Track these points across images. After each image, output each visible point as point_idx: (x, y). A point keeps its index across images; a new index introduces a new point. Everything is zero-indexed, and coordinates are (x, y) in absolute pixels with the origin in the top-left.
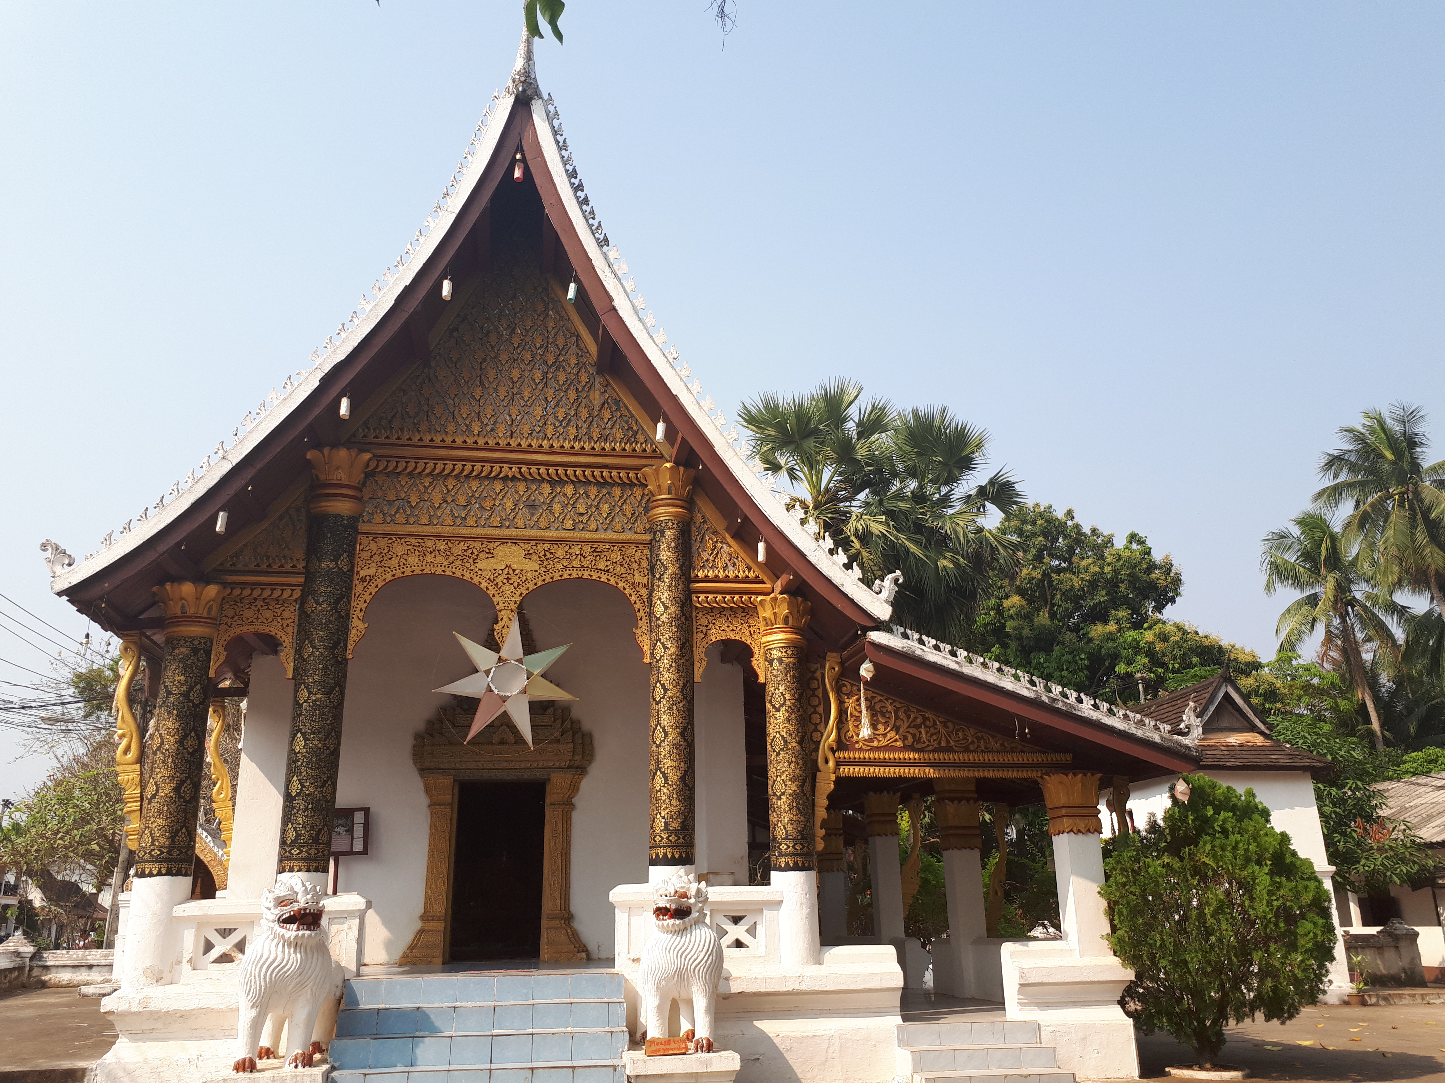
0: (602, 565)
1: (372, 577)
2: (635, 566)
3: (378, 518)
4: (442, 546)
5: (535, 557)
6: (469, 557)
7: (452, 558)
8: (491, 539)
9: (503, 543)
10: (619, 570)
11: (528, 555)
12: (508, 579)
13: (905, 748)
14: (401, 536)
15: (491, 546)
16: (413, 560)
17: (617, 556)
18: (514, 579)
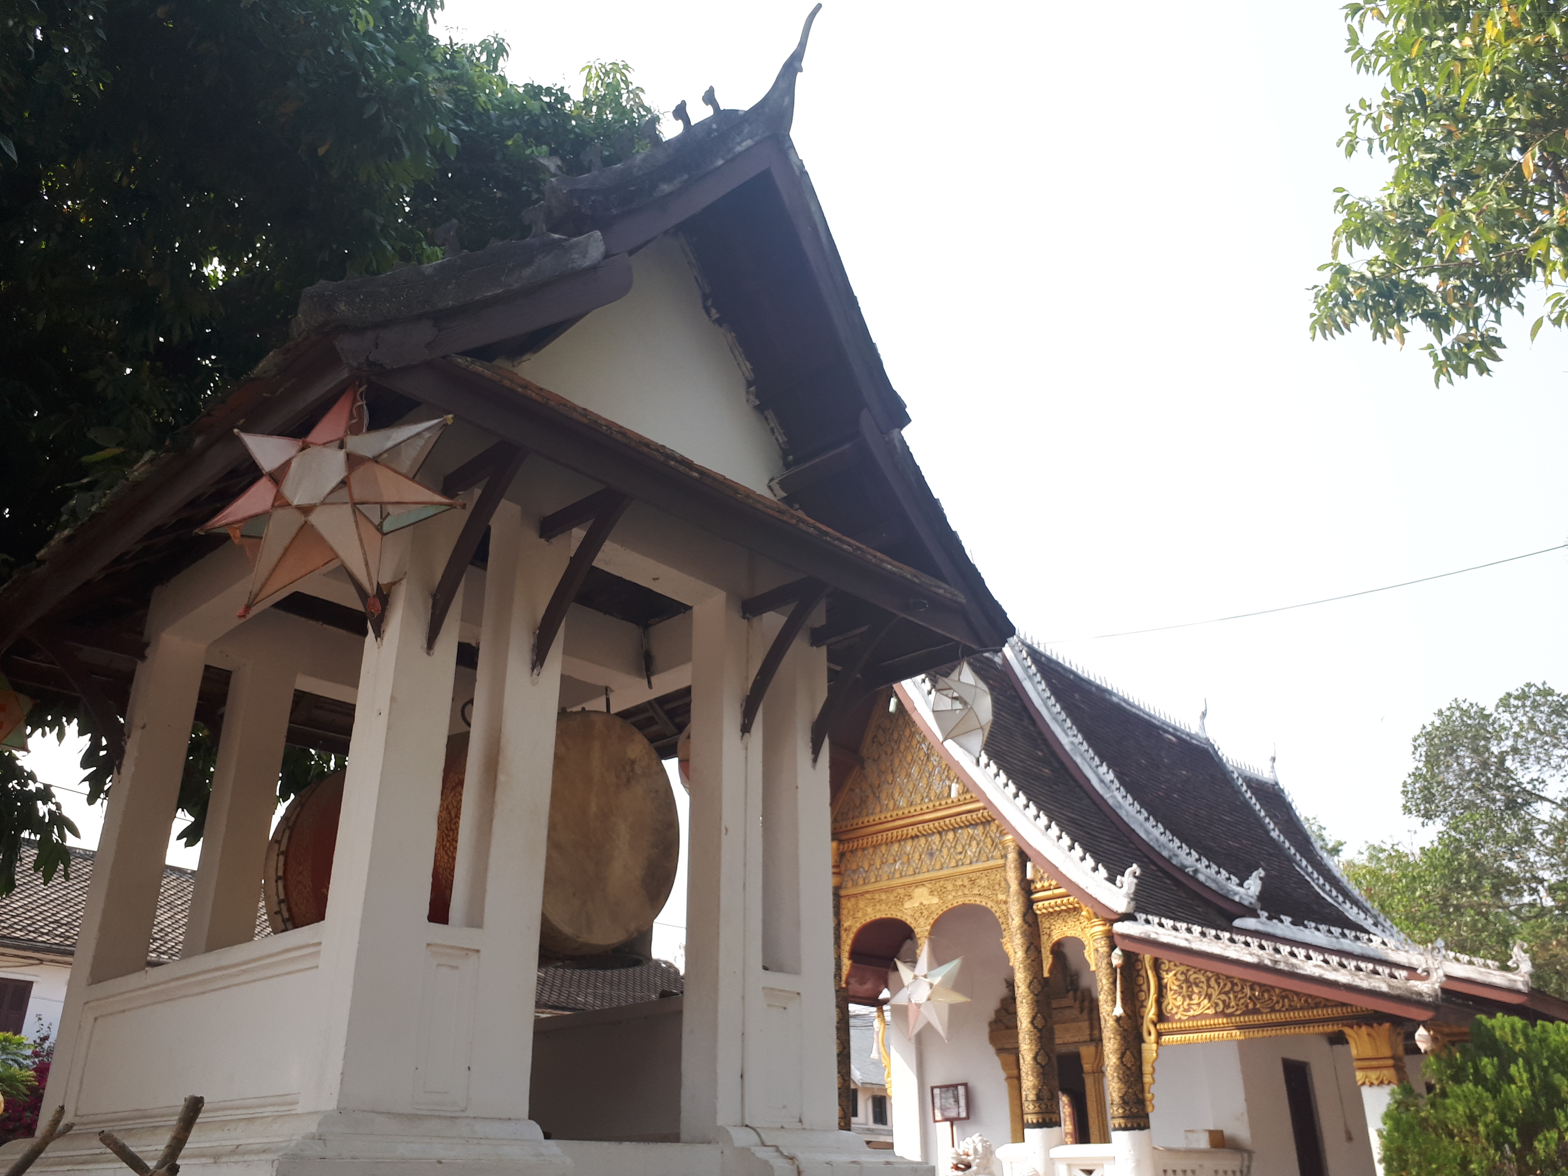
0: (976, 891)
1: (850, 927)
2: (997, 887)
3: (850, 884)
4: (884, 897)
5: (935, 893)
6: (900, 901)
7: (890, 905)
8: (909, 885)
9: (916, 887)
10: (988, 892)
11: (931, 893)
12: (922, 913)
13: (1217, 1015)
14: (862, 894)
15: (910, 890)
16: (869, 910)
17: (984, 882)
18: (925, 913)
